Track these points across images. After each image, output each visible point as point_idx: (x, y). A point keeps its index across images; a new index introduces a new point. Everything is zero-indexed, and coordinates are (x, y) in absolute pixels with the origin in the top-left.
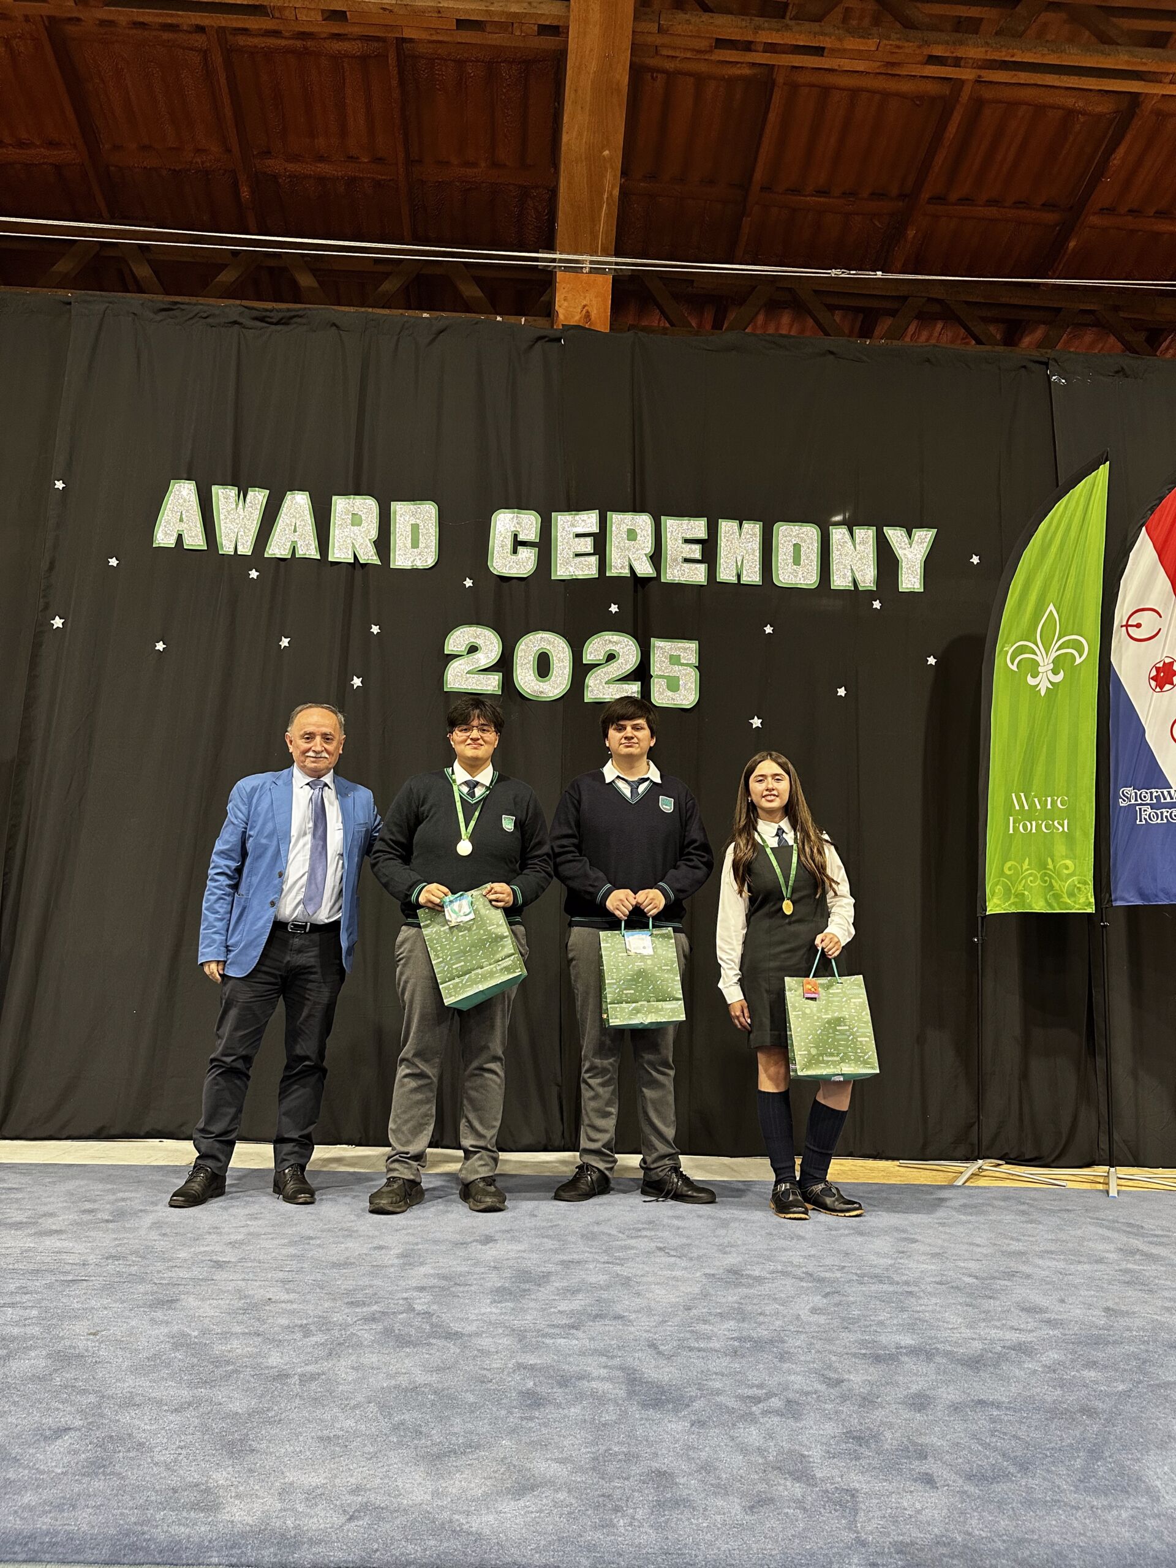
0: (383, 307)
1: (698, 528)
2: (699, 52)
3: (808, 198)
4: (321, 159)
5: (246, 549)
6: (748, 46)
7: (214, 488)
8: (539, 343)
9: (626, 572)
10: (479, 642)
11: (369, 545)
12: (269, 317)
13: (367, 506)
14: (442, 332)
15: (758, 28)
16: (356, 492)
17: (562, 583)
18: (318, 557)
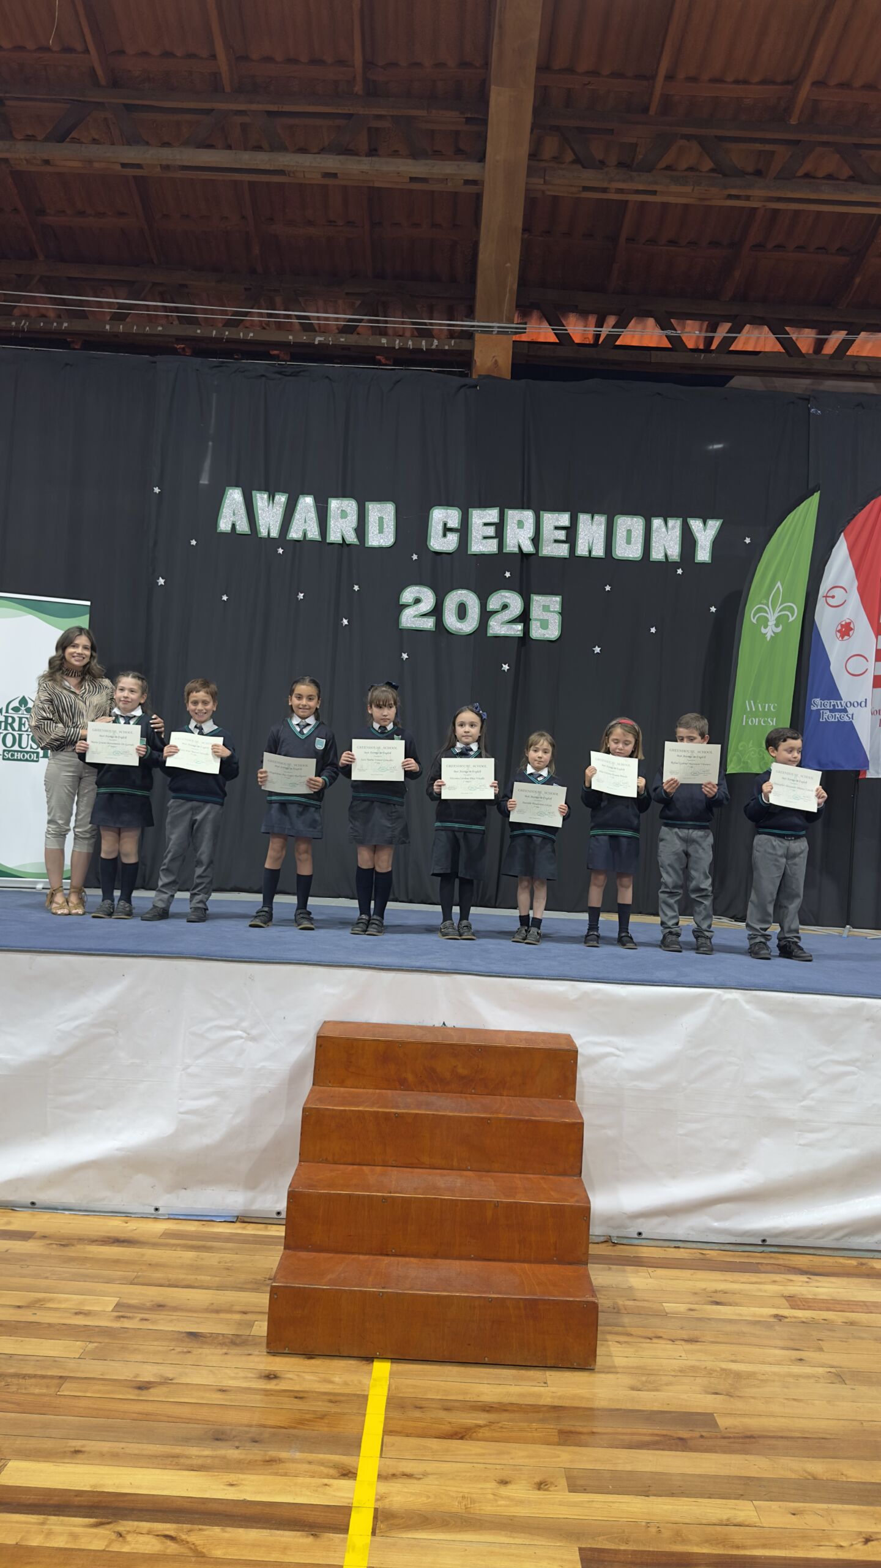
1: (564, 519)
4: (309, 223)
5: (274, 534)
7: (254, 492)
8: (462, 390)
9: (516, 550)
10: (421, 596)
11: (352, 532)
12: (285, 372)
13: (350, 506)
14: (398, 382)
15: (612, 179)
16: (343, 495)
17: (475, 557)
18: (320, 540)
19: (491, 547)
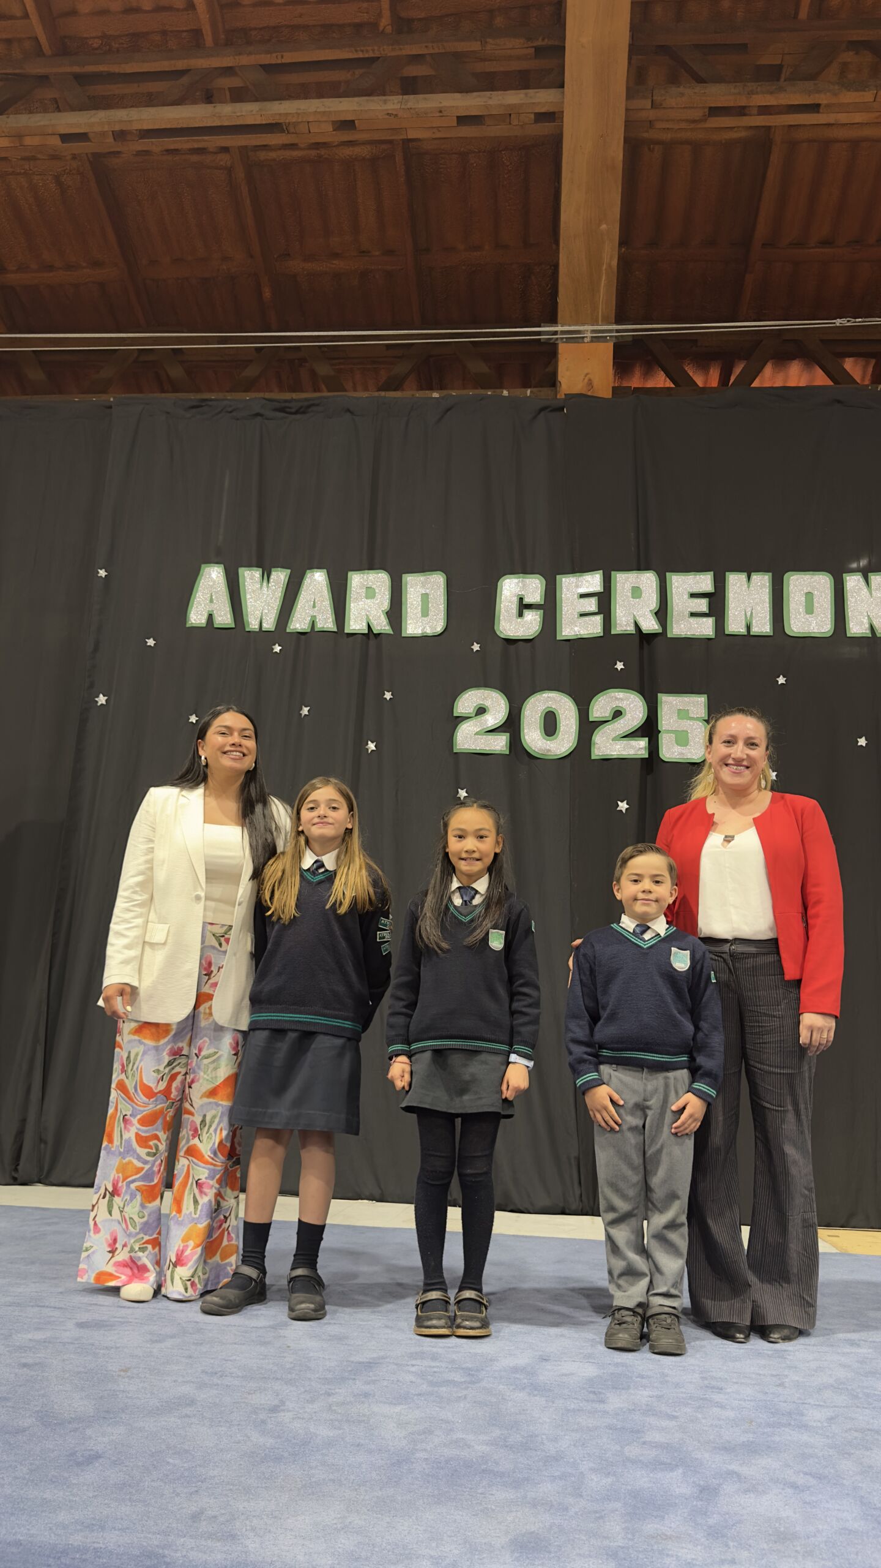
0: (395, 390)
1: (705, 582)
2: (694, 121)
3: (812, 250)
4: (336, 256)
5: (269, 624)
6: (742, 111)
7: (241, 570)
8: (542, 414)
9: (631, 629)
10: (488, 703)
11: (382, 616)
12: (290, 408)
13: (380, 580)
14: (449, 410)
15: (751, 93)
16: (371, 566)
17: (568, 643)
18: (335, 630)
19: (593, 627)
